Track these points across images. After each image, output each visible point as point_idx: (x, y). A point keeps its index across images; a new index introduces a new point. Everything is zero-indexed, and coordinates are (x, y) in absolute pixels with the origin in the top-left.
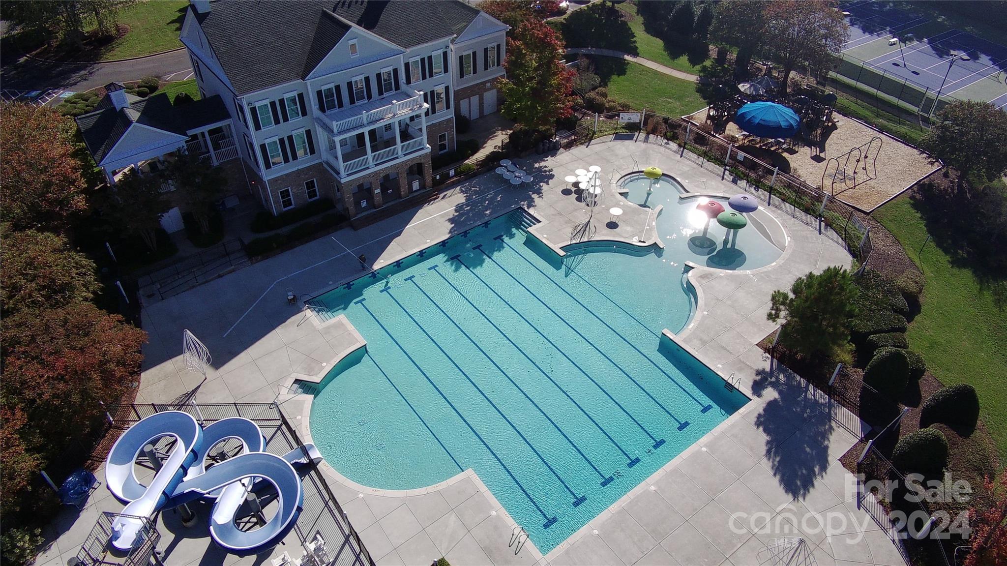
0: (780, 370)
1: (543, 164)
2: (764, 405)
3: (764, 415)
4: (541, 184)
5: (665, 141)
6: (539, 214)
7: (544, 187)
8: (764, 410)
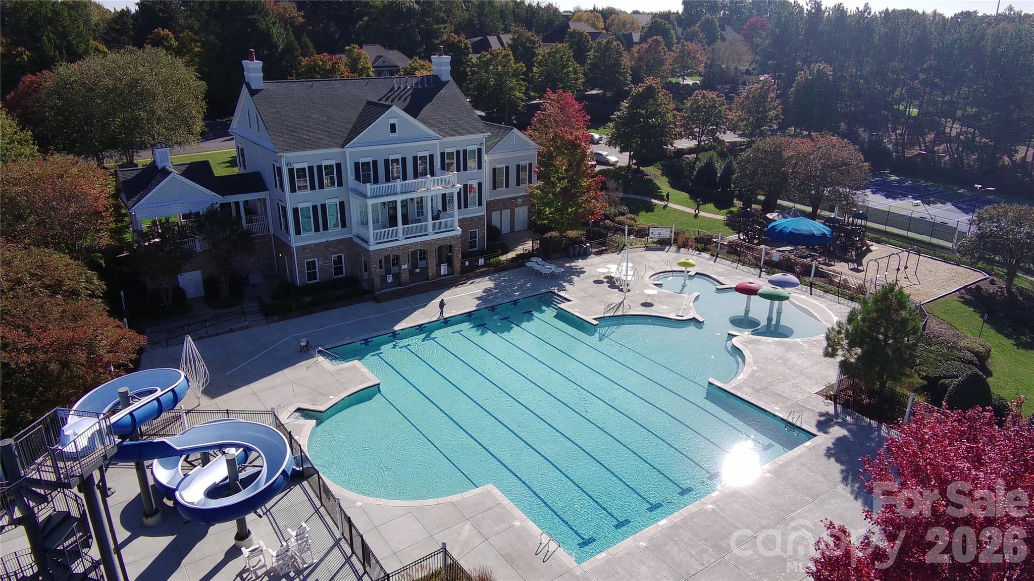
0: (846, 413)
1: (572, 264)
2: (834, 440)
3: (834, 449)
4: (572, 277)
5: (697, 252)
6: (570, 296)
7: (575, 278)
8: (833, 444)
